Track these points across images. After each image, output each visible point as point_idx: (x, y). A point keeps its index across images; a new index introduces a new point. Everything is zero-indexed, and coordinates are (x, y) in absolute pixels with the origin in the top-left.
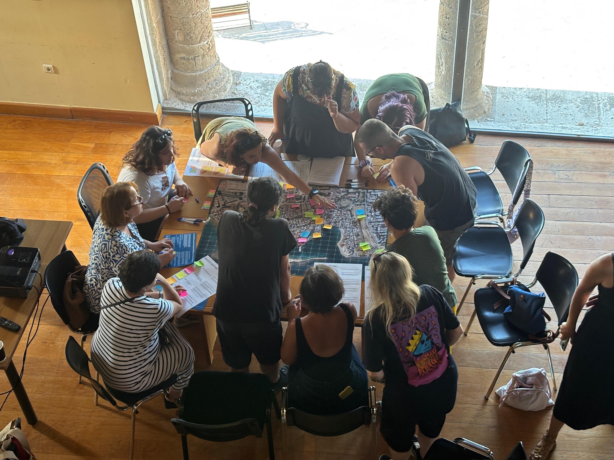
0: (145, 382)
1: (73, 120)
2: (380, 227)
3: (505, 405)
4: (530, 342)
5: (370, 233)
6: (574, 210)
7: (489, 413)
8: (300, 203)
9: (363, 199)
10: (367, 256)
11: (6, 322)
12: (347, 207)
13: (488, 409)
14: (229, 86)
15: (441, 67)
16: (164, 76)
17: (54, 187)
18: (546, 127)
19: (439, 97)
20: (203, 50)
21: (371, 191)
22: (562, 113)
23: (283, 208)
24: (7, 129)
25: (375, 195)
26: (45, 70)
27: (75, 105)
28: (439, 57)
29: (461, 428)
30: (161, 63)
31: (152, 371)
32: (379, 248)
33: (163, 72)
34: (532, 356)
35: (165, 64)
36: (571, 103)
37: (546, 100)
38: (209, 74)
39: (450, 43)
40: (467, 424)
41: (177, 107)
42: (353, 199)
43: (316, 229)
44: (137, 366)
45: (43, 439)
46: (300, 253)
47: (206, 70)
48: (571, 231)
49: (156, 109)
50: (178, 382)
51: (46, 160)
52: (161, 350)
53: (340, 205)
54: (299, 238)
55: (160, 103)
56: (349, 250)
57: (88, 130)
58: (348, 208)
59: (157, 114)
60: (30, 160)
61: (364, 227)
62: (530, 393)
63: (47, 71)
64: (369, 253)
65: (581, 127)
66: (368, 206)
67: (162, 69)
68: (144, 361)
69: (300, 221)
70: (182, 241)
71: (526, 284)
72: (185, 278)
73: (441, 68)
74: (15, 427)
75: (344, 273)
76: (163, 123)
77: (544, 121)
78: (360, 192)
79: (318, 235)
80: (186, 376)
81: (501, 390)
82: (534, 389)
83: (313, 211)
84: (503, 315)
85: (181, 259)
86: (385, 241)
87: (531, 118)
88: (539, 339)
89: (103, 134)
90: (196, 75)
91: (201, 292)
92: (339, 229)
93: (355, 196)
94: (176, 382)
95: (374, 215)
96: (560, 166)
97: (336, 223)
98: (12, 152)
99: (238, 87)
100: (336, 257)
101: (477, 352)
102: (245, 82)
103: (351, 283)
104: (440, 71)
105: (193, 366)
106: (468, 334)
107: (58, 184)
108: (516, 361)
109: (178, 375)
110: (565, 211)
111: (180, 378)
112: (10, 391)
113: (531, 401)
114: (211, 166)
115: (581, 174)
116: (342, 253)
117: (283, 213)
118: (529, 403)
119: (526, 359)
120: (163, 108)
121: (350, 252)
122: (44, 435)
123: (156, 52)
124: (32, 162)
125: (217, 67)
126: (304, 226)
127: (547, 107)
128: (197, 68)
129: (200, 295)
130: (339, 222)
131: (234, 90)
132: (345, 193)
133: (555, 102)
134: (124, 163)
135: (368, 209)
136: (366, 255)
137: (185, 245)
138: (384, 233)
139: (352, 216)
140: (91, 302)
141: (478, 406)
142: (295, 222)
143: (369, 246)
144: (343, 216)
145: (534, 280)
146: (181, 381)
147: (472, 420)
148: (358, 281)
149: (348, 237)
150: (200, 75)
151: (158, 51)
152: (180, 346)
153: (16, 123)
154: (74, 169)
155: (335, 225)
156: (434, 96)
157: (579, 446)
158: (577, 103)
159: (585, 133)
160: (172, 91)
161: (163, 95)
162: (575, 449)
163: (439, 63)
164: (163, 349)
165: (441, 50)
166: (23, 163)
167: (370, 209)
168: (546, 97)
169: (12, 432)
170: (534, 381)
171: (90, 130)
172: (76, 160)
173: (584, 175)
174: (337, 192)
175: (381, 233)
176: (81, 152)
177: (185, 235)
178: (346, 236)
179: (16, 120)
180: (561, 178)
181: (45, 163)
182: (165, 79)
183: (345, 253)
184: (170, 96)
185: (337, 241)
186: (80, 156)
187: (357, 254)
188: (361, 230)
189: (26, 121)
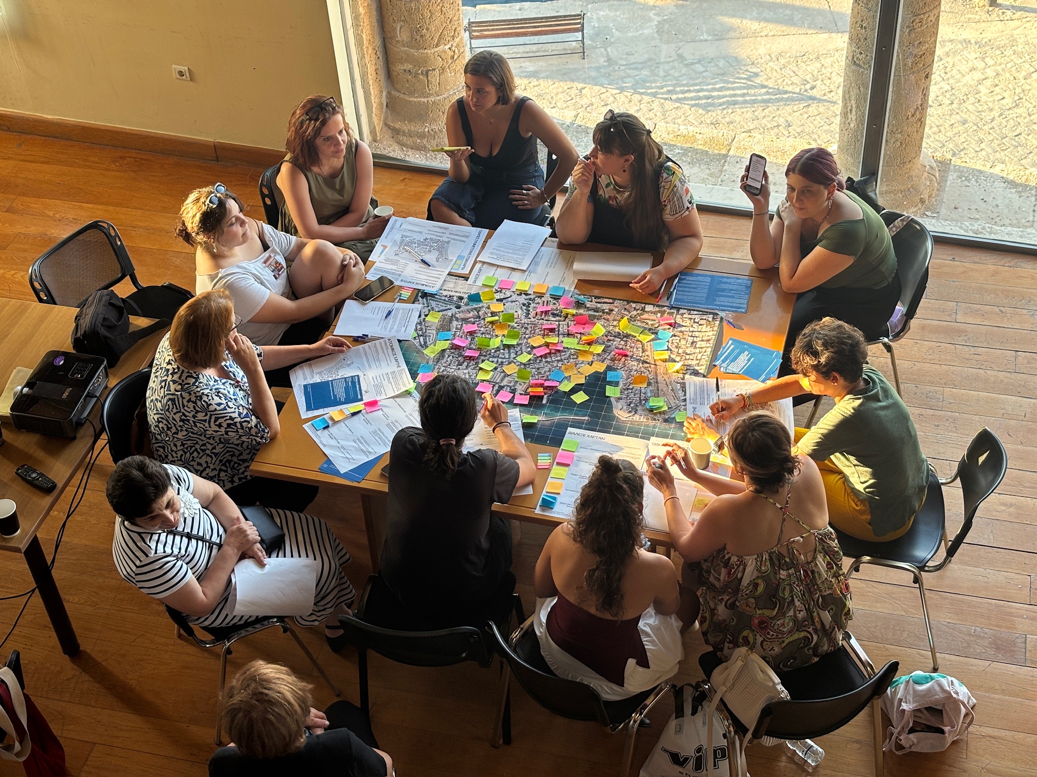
1: (217, 163)
5: (671, 382)
8: (557, 323)
10: (659, 420)
11: (34, 475)
15: (849, 114)
16: (373, 99)
17: (169, 270)
20: (443, 60)
21: (685, 311)
24: (107, 170)
26: (176, 75)
27: (221, 138)
28: (847, 96)
30: (370, 77)
32: (682, 409)
33: (372, 93)
34: (945, 627)
35: (378, 80)
39: (866, 72)
41: (391, 155)
42: (650, 322)
45: (83, 682)
47: (445, 96)
51: (162, 226)
56: (629, 408)
57: (239, 183)
60: (138, 223)
61: (662, 371)
64: (662, 415)
67: (371, 87)
73: (850, 117)
78: (665, 312)
79: (581, 378)
83: (579, 337)
87: (1005, 217)
90: (428, 101)
92: (618, 371)
93: (654, 318)
95: (683, 353)
97: (613, 361)
100: (605, 418)
104: (847, 122)
107: (176, 267)
112: (32, 592)
116: (615, 413)
121: (630, 412)
122: (86, 675)
126: (558, 361)
128: (430, 90)
130: (620, 360)
132: (639, 312)
135: (674, 341)
136: (656, 418)
139: (644, 351)
149: (631, 387)
150: (434, 102)
151: (366, 56)
153: (125, 162)
155: (612, 365)
160: (387, 128)
161: (370, 133)
163: (847, 109)
165: (851, 84)
171: (243, 183)
174: (625, 309)
178: (628, 385)
179: (125, 157)
181: (161, 230)
182: (375, 105)
183: (620, 413)
184: (382, 136)
187: (641, 416)
188: (656, 376)
189: (142, 159)
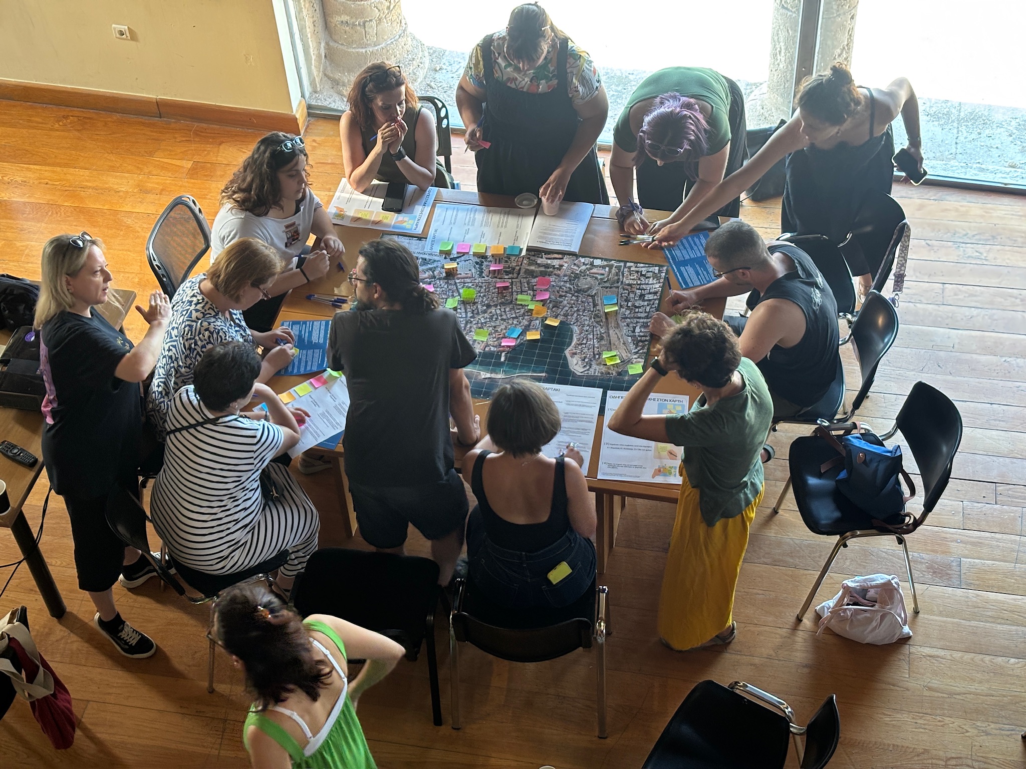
0: (236, 559)
1: (160, 119)
2: (640, 327)
3: (828, 630)
4: (874, 531)
5: (622, 335)
6: (983, 312)
7: (802, 644)
8: (510, 280)
9: (616, 278)
10: (612, 374)
11: (15, 451)
12: (588, 290)
13: (801, 637)
14: (421, 74)
15: (778, 55)
16: (312, 51)
17: (122, 230)
18: (952, 167)
19: (773, 108)
20: (379, 11)
21: (632, 264)
22: (982, 144)
23: (481, 287)
24: (51, 130)
25: (637, 272)
26: (116, 35)
27: (164, 95)
28: (776, 38)
29: (751, 665)
30: (308, 30)
31: (246, 542)
32: (634, 362)
33: (311, 46)
34: (884, 554)
35: (316, 32)
36: (1000, 128)
37: (958, 120)
38: (388, 51)
39: (794, 15)
40: (762, 659)
41: (332, 106)
42: (599, 277)
43: (532, 324)
44: (222, 531)
45: (72, 642)
46: (502, 364)
47: (383, 45)
48: (974, 347)
49: (297, 109)
50: (290, 562)
51: (111, 186)
52: (264, 509)
53: (577, 285)
54: (503, 338)
55: (304, 98)
56: (584, 363)
57: (184, 139)
58: (589, 292)
59: (297, 116)
60: (86, 184)
61: (613, 325)
62: (868, 615)
63: (118, 36)
64: (616, 369)
65: (1013, 170)
66: (624, 289)
67: (310, 40)
68: (235, 522)
69: (507, 309)
70: (310, 333)
71: (879, 433)
72: (309, 394)
73: (779, 58)
74: (15, 621)
75: (569, 401)
76: (307, 132)
77: (950, 156)
78: (612, 265)
79: (534, 335)
80: (304, 555)
81: (824, 607)
82: (877, 607)
83: (532, 294)
84: (834, 483)
85: (306, 362)
86: (645, 350)
87: (929, 151)
88: (890, 527)
89: (208, 146)
90: (366, 52)
91: (334, 420)
92: (572, 327)
93: (603, 272)
94: (286, 562)
95: (632, 306)
96: (968, 236)
97: (566, 316)
98: (58, 169)
99: (437, 76)
100: (561, 373)
101: (791, 542)
102: (449, 68)
103: (580, 419)
104: (776, 63)
105: (317, 538)
106: (780, 511)
107: (128, 227)
108: (855, 561)
109: (290, 551)
110: (967, 314)
111: (294, 557)
112: (20, 563)
113: (870, 628)
114: (369, 209)
115: (1002, 250)
116: (571, 368)
117: (482, 295)
118: (867, 631)
119: (873, 558)
120: (309, 107)
121: (585, 366)
122: (74, 636)
123: (299, 11)
124: (90, 187)
125: (402, 41)
126: (513, 318)
127: (958, 133)
128: (367, 40)
129: (331, 423)
130: (572, 315)
131: (431, 81)
132: (587, 266)
133: (972, 125)
134: (223, 197)
135: (623, 295)
136: (611, 372)
137: (315, 339)
138: (646, 336)
139: (595, 305)
140: (156, 425)
141: (784, 630)
142: (498, 312)
143: (617, 357)
144: (580, 304)
145: (893, 429)
146: (296, 562)
147: (772, 652)
148: (591, 417)
149: (584, 342)
150: (372, 53)
151: (303, 10)
152: (296, 504)
153: (68, 121)
154: (156, 202)
155: (565, 320)
156: (766, 105)
157: (947, 708)
158: (1011, 128)
159: (1017, 181)
160: (326, 78)
161: (311, 84)
162: (938, 712)
163: (776, 50)
164: (267, 508)
165: (779, 26)
166: (75, 189)
167: (626, 295)
168: (959, 115)
169: (9, 629)
170: (877, 596)
171: (187, 139)
172: (161, 187)
173: (1008, 252)
174: (575, 264)
175: (639, 336)
176: (170, 174)
177: (315, 323)
178: (581, 340)
179: (68, 116)
180: (967, 256)
181: (109, 190)
182: (314, 57)
183: (576, 367)
184: (322, 87)
185: (565, 347)
186: (168, 182)
187: (596, 370)
188: (608, 330)
189: (85, 118)
